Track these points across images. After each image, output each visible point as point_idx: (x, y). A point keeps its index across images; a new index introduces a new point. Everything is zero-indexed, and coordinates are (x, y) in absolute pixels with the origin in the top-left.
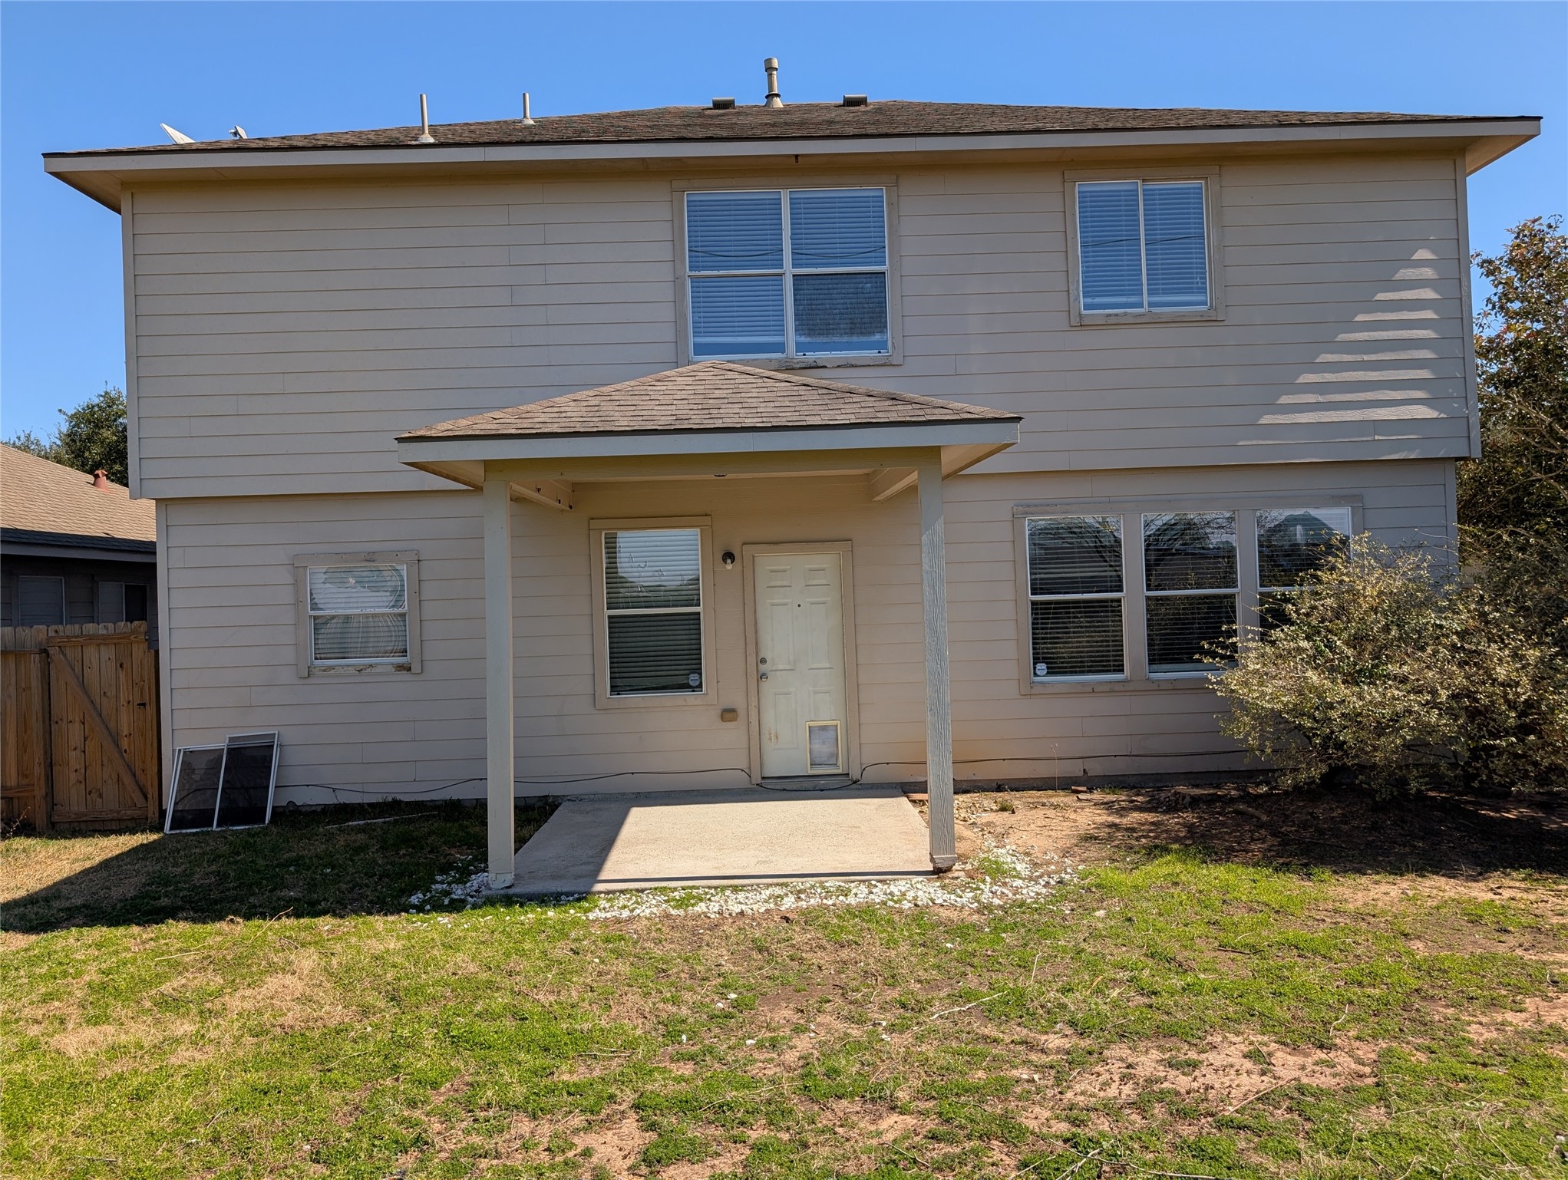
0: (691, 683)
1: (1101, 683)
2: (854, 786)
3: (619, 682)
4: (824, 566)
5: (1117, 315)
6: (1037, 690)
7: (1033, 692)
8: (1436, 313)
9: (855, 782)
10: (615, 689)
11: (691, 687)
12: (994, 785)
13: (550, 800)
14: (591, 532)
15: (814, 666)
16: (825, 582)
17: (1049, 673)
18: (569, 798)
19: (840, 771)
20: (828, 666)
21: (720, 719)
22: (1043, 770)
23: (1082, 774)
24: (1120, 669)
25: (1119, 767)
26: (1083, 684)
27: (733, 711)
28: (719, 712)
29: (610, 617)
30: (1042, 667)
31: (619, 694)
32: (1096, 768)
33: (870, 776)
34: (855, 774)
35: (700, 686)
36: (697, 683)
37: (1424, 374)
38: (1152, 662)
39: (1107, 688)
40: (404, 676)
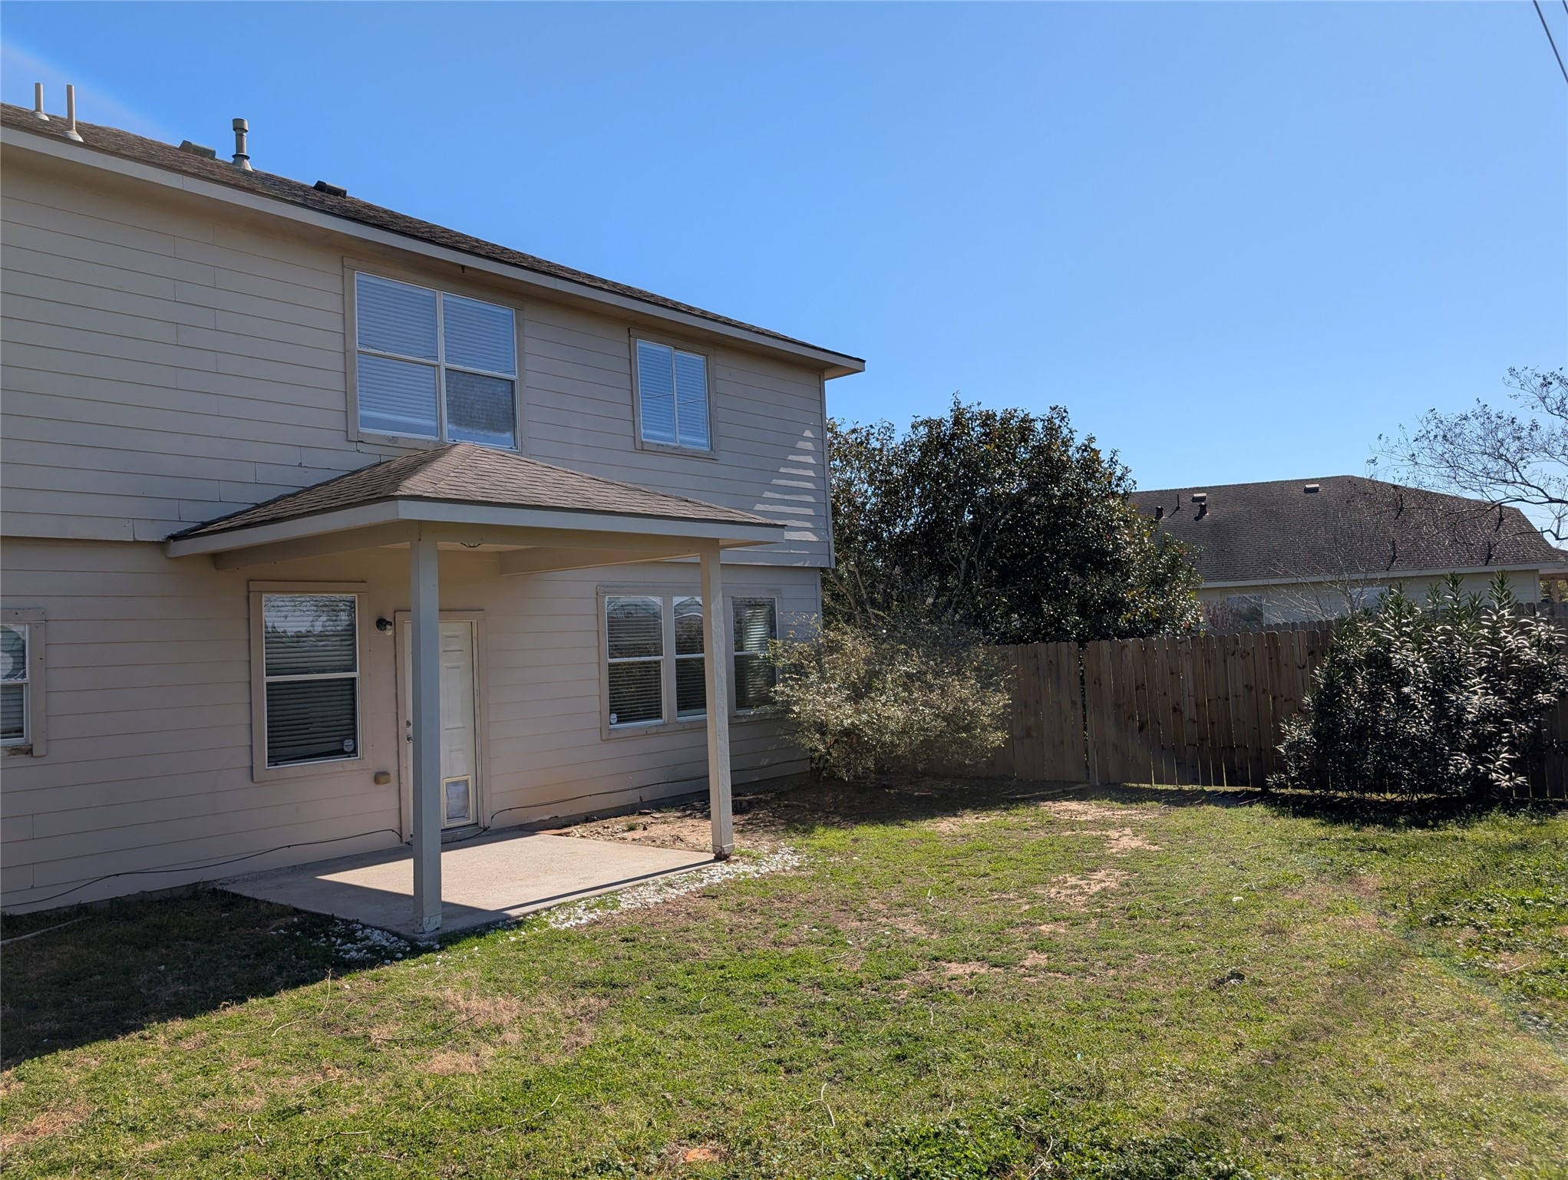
0: (346, 749)
1: (651, 727)
2: (485, 833)
3: (279, 751)
4: (458, 633)
5: (663, 445)
6: (614, 735)
7: (611, 737)
8: (815, 473)
9: (485, 830)
10: (274, 759)
11: (346, 753)
12: (584, 818)
13: (200, 887)
14: (251, 595)
15: (451, 726)
16: (458, 648)
17: (619, 722)
18: (221, 882)
19: (470, 822)
20: (460, 725)
21: (373, 782)
22: (616, 801)
23: (638, 800)
24: (660, 717)
25: (661, 792)
26: (640, 728)
27: (386, 773)
28: (373, 775)
29: (268, 684)
30: (614, 716)
31: (277, 765)
32: (648, 795)
33: (498, 823)
34: (486, 821)
35: (355, 751)
36: (352, 748)
37: (809, 512)
38: (680, 708)
39: (654, 731)
40: (22, 760)
